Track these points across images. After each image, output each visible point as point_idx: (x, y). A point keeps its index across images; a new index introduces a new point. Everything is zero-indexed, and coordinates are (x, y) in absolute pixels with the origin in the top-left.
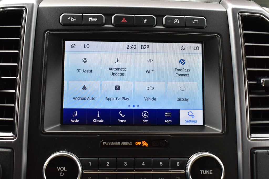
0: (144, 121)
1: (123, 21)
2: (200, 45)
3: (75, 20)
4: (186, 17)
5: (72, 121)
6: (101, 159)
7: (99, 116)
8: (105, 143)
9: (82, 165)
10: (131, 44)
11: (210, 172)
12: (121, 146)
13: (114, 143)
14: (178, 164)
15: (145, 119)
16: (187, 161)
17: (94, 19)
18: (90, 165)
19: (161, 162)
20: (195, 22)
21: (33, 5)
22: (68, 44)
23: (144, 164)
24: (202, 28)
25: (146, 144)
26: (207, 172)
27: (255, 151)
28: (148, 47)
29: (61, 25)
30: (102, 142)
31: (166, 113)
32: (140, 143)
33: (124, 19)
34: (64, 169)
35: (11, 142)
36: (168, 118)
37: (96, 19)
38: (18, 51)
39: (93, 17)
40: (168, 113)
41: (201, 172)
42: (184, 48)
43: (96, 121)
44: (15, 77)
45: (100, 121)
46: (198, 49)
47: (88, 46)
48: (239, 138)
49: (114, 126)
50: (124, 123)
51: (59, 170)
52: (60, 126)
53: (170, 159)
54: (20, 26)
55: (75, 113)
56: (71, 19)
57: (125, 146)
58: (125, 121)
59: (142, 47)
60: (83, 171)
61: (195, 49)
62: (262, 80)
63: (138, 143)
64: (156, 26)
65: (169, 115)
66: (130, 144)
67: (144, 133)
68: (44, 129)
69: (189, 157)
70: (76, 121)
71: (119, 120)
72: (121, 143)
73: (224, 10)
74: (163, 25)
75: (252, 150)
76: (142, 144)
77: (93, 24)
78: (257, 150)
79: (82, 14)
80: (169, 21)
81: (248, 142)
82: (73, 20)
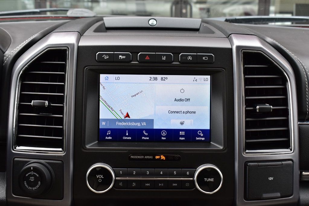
0: (162, 138)
1: (146, 58)
2: (209, 77)
3: (108, 57)
4: (198, 54)
5: (106, 138)
6: (129, 169)
7: (127, 134)
8: (132, 157)
9: (115, 174)
10: (153, 76)
11: (212, 180)
12: (144, 159)
13: (139, 157)
14: (188, 173)
15: (164, 137)
16: (194, 171)
17: (123, 57)
18: (121, 173)
19: (175, 172)
20: (205, 58)
21: (73, 45)
22: (102, 77)
23: (161, 173)
24: (211, 63)
25: (163, 158)
26: (209, 179)
27: (248, 164)
28: (167, 78)
29: (97, 62)
30: (130, 156)
31: (180, 132)
32: (159, 157)
33: (147, 57)
34: (102, 176)
35: (61, 156)
36: (182, 136)
37: (125, 57)
38: (63, 83)
39: (123, 55)
40: (182, 132)
41: (205, 179)
42: (195, 79)
43: (126, 138)
44: (62, 105)
45: (128, 138)
46: (207, 80)
47: (118, 79)
48: (236, 153)
49: (140, 143)
50: (147, 139)
51: (98, 177)
52: (98, 143)
53: (182, 169)
54: (66, 63)
55: (109, 132)
56: (105, 57)
57: (147, 159)
58: (148, 138)
59: (162, 79)
60: (116, 178)
61: (205, 80)
62: (257, 107)
63: (157, 157)
64: (173, 62)
65: (183, 133)
66: (151, 157)
67: (163, 149)
68: (86, 146)
69: (196, 168)
70: (110, 138)
71: (143, 138)
72: (144, 157)
73: (230, 47)
74: (179, 62)
75: (246, 163)
76: (160, 158)
77: (122, 61)
78: (250, 163)
79: (113, 53)
80: (184, 58)
81: (244, 156)
82: (106, 57)
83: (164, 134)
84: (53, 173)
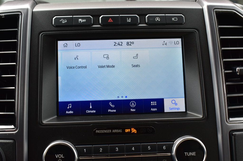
0: (132, 110)
1: (109, 21)
3: (66, 21)
4: (166, 15)
5: (67, 112)
6: (94, 146)
7: (91, 107)
8: (98, 131)
9: (78, 152)
10: (117, 41)
11: (194, 154)
12: (112, 133)
13: (105, 131)
14: (164, 148)
15: (133, 108)
16: (172, 145)
17: (83, 21)
18: (85, 152)
19: (149, 147)
20: (175, 19)
21: (27, 10)
22: (60, 44)
23: (133, 149)
24: (181, 24)
25: (134, 131)
26: (191, 154)
27: (233, 134)
28: (133, 43)
29: (54, 26)
30: (95, 131)
31: (152, 102)
32: (129, 130)
33: (110, 19)
34: (62, 156)
35: (13, 134)
36: (154, 107)
37: (85, 20)
38: (15, 52)
39: (82, 18)
41: (185, 153)
42: (165, 43)
43: (89, 112)
44: (14, 76)
45: (92, 112)
46: (178, 43)
47: (79, 45)
48: (219, 122)
49: (105, 116)
51: (57, 157)
52: (57, 117)
53: (157, 143)
54: (17, 29)
55: (70, 106)
56: (62, 21)
57: (116, 133)
58: (115, 111)
59: (128, 44)
60: (79, 158)
61: (176, 43)
62: (237, 69)
63: (127, 131)
64: (140, 24)
65: (155, 103)
66: (120, 131)
67: (133, 121)
68: (42, 121)
69: (174, 141)
70: (71, 112)
71: (109, 110)
72: (112, 131)
73: (201, 7)
74: (146, 23)
75: (231, 133)
76: (131, 131)
77: (82, 25)
78: (235, 132)
79: (72, 16)
80: (151, 19)
81: (227, 125)
82: (64, 22)
83: (133, 105)
84: (4, 154)
